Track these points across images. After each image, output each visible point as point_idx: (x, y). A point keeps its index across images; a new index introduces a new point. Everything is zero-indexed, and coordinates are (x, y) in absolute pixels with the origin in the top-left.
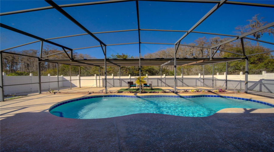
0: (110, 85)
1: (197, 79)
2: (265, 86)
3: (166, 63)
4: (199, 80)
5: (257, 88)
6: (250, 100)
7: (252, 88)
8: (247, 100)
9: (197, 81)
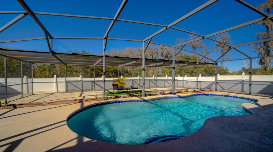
0: (78, 88)
1: (165, 80)
2: (219, 85)
3: (129, 63)
4: (167, 82)
5: (214, 87)
6: (228, 96)
7: (209, 87)
8: (225, 96)
9: (165, 82)
